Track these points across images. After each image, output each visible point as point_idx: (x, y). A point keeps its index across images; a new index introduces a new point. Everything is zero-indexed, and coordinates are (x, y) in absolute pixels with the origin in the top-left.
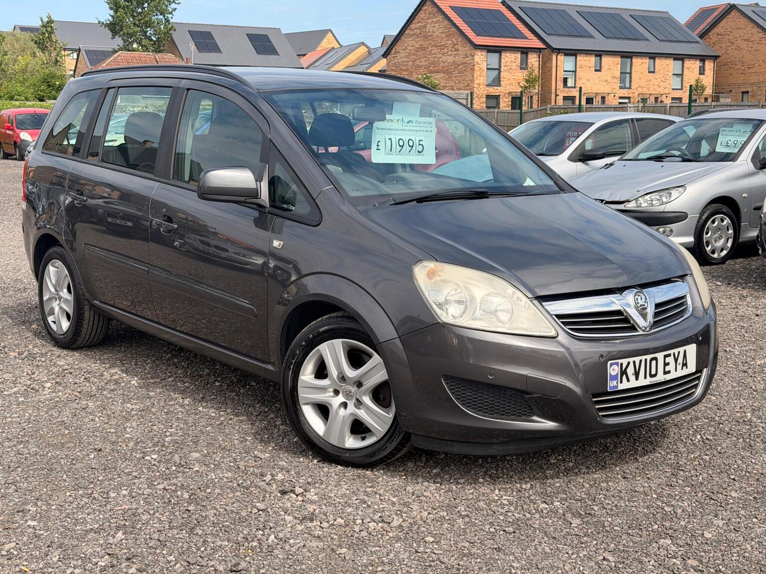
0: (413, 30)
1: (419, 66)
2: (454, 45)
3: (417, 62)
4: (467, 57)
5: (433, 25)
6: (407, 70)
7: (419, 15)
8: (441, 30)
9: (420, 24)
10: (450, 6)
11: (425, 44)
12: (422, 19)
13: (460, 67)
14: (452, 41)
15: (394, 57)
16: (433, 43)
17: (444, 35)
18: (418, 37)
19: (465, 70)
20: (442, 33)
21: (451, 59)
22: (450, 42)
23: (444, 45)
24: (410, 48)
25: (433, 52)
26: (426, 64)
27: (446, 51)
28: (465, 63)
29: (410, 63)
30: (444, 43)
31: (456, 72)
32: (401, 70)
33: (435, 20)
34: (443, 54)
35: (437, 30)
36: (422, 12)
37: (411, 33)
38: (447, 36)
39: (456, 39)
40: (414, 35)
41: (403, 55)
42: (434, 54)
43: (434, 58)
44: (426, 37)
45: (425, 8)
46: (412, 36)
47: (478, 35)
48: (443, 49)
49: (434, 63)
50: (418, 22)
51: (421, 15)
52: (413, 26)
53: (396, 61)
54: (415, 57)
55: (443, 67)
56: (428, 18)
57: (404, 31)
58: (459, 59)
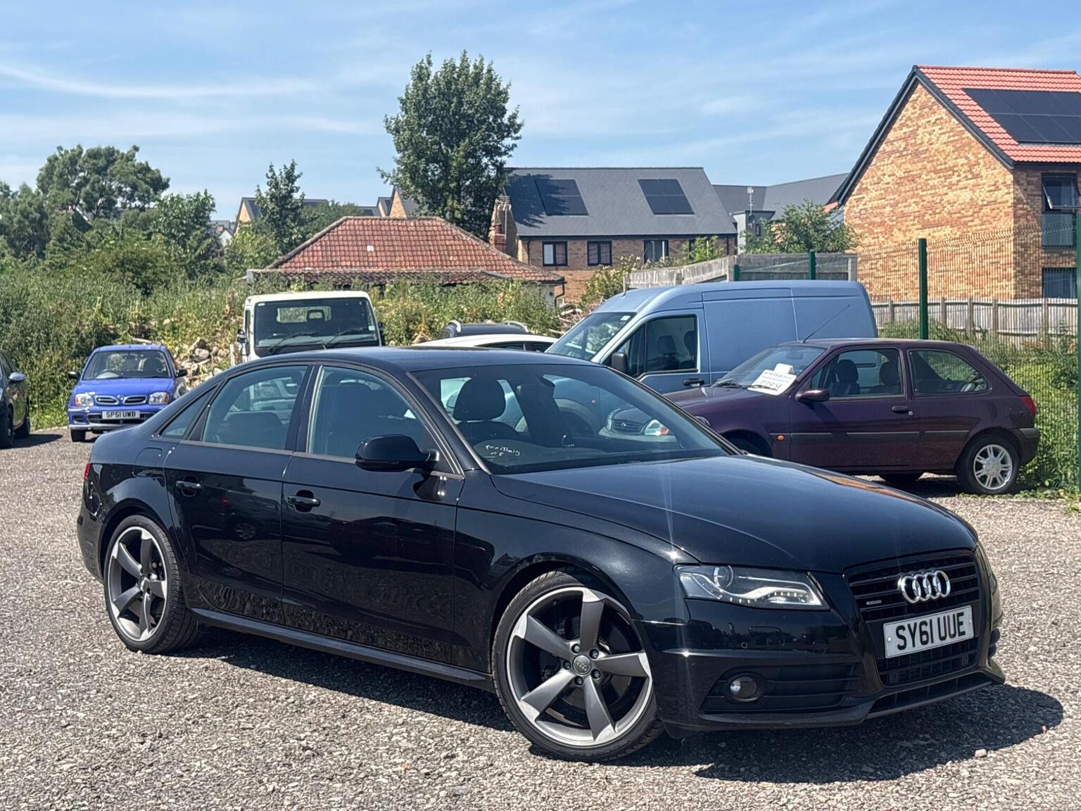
0: (892, 143)
1: (903, 215)
2: (971, 166)
3: (901, 206)
4: (997, 189)
5: (929, 129)
6: (882, 224)
7: (903, 112)
8: (944, 138)
9: (905, 129)
10: (963, 89)
11: (915, 169)
12: (909, 118)
13: (986, 210)
14: (967, 158)
15: (858, 200)
16: (929, 166)
17: (951, 148)
18: (902, 156)
19: (994, 217)
20: (946, 143)
21: (965, 196)
22: (963, 161)
23: (951, 169)
24: (887, 179)
25: (931, 183)
26: (916, 209)
27: (955, 179)
28: (995, 202)
29: (888, 209)
30: (950, 164)
31: (977, 221)
32: (873, 223)
33: (933, 119)
34: (950, 186)
35: (938, 139)
36: (908, 106)
37: (889, 149)
38: (956, 149)
39: (973, 154)
40: (893, 152)
41: (874, 194)
42: (933, 187)
43: (933, 194)
44: (917, 154)
45: (914, 96)
46: (890, 154)
47: (1020, 142)
48: (950, 176)
49: (932, 207)
50: (902, 126)
51: (908, 111)
52: (891, 136)
53: (861, 207)
54: (896, 196)
55: (950, 213)
56: (921, 116)
57: (877, 147)
58: (981, 195)
